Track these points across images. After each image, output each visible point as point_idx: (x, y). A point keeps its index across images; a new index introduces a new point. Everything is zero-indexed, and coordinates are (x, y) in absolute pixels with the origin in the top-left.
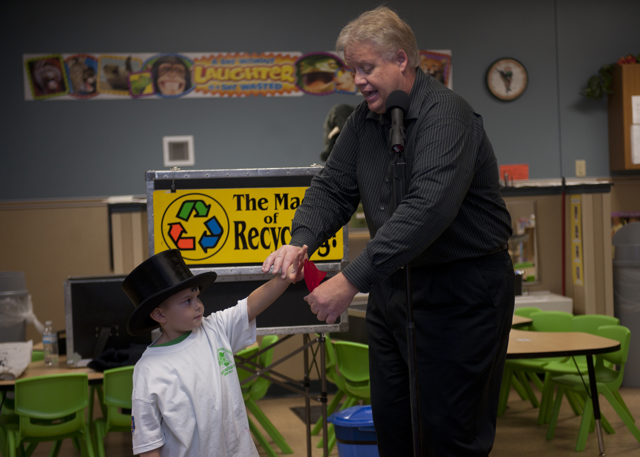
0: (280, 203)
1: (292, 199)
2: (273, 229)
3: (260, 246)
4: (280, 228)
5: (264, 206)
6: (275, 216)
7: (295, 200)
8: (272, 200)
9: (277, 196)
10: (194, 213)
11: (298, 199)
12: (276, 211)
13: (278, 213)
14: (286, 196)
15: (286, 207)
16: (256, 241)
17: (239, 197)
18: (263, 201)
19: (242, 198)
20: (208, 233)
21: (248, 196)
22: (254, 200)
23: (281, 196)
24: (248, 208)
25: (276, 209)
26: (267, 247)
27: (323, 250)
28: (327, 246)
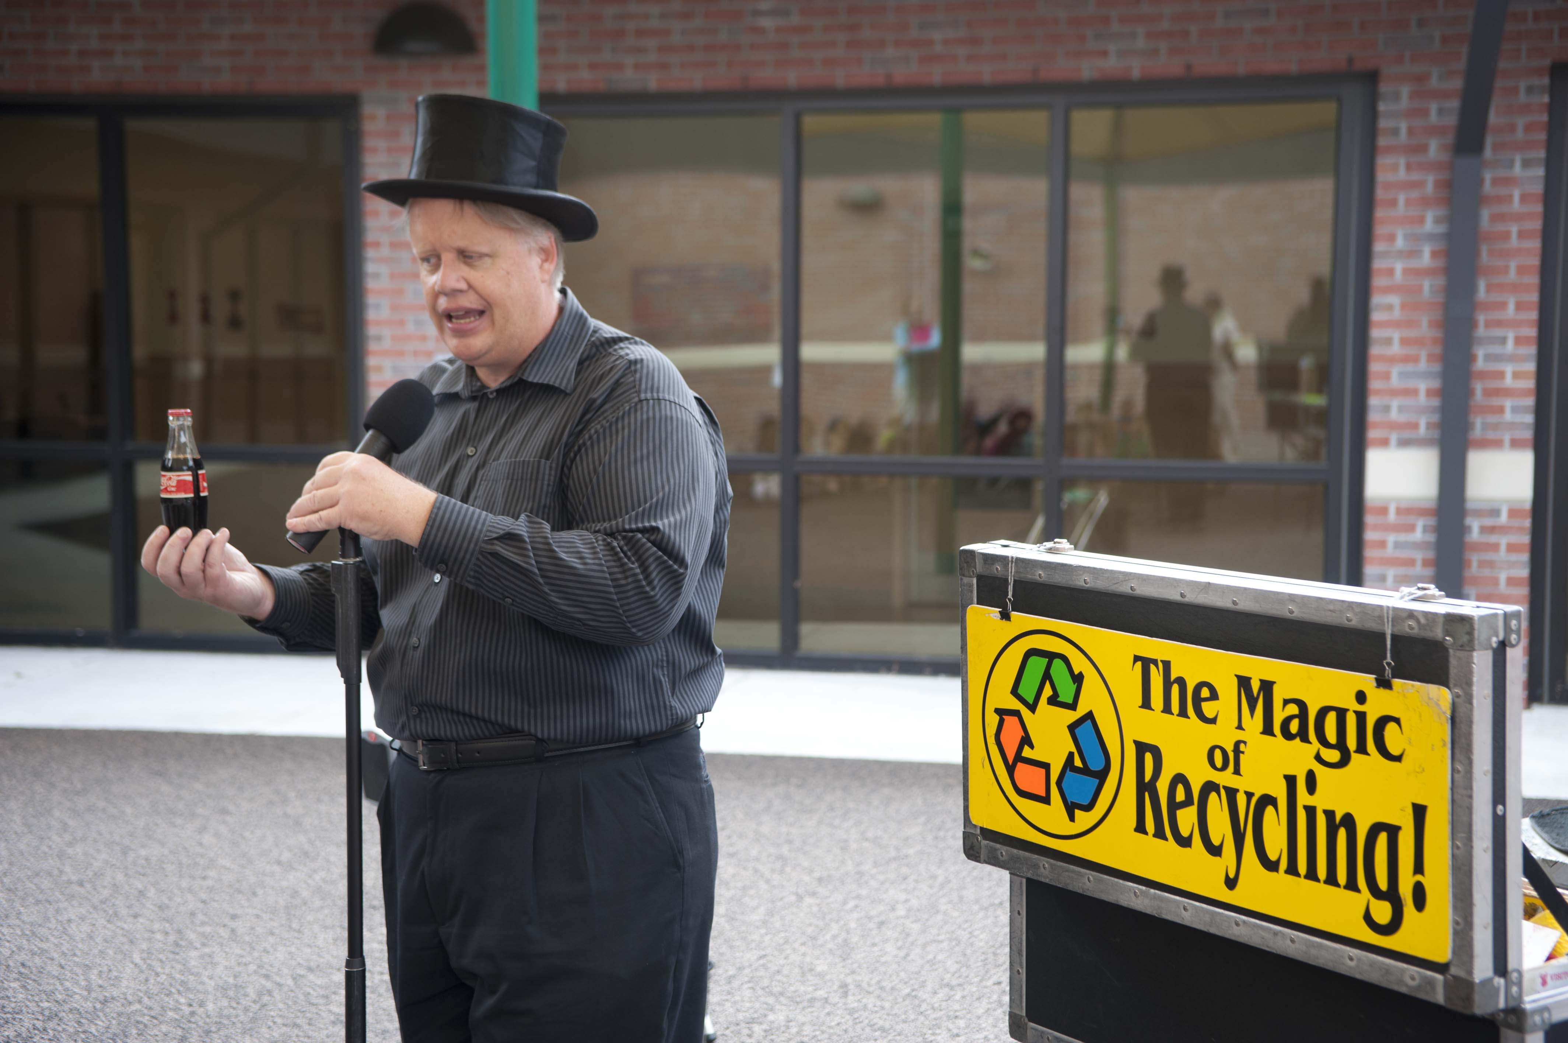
0: (1252, 710)
1: (1286, 702)
2: (1232, 793)
3: (1197, 840)
4: (1249, 795)
5: (1209, 709)
6: (1237, 751)
7: (1293, 709)
8: (1228, 690)
9: (1244, 682)
10: (1048, 691)
11: (1302, 705)
12: (1240, 735)
13: (1245, 743)
14: (1267, 686)
15: (1268, 730)
16: (1187, 818)
17: (1146, 663)
18: (1205, 693)
19: (1153, 667)
20: (1078, 763)
21: (1167, 665)
22: (1181, 682)
23: (1255, 686)
24: (1167, 709)
25: (1240, 727)
26: (1215, 851)
27: (1382, 912)
28: (1392, 896)
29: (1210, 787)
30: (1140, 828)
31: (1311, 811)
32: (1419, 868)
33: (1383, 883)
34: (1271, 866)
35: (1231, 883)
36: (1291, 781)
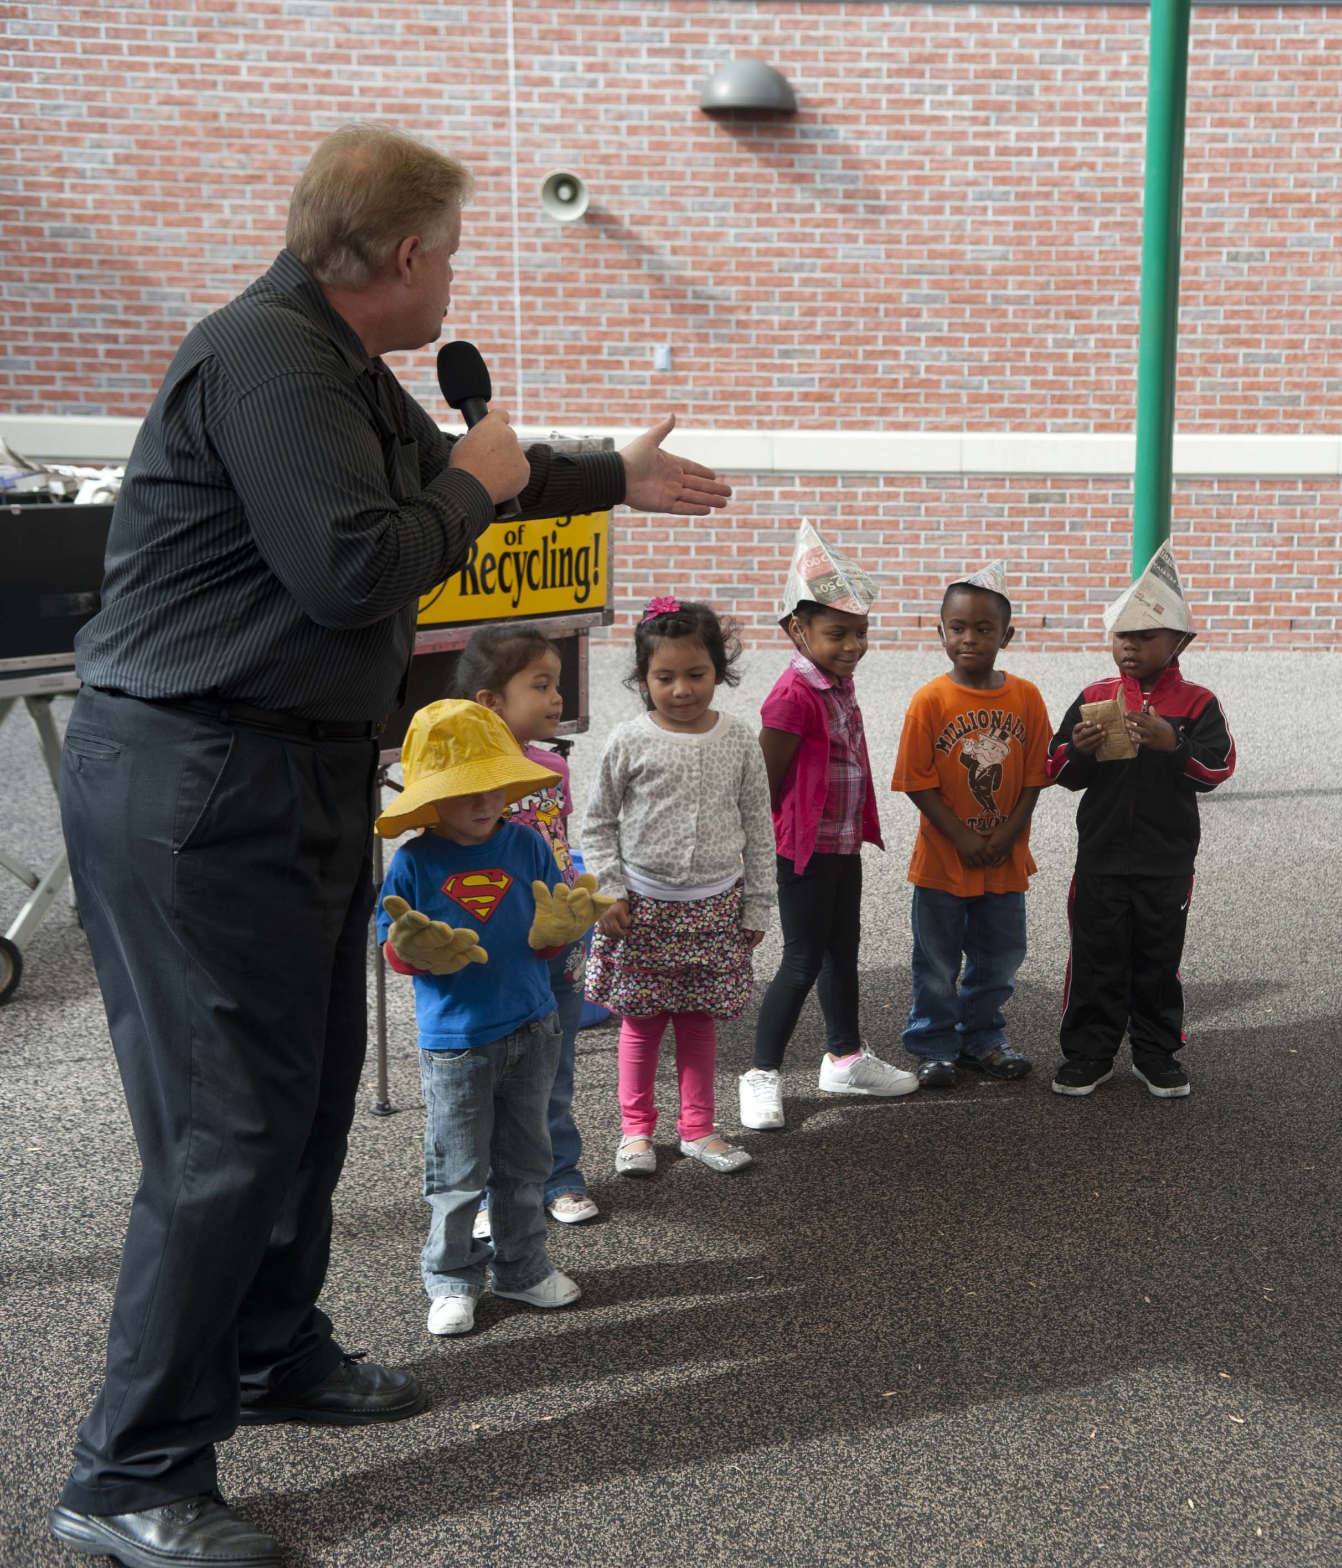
2: (516, 556)
3: (497, 588)
4: (525, 554)
6: (520, 530)
16: (492, 579)
26: (506, 589)
27: (581, 591)
28: (586, 583)
29: (506, 555)
30: (464, 592)
31: (553, 552)
32: (596, 565)
33: (582, 578)
34: (534, 587)
35: (515, 604)
36: (545, 539)
